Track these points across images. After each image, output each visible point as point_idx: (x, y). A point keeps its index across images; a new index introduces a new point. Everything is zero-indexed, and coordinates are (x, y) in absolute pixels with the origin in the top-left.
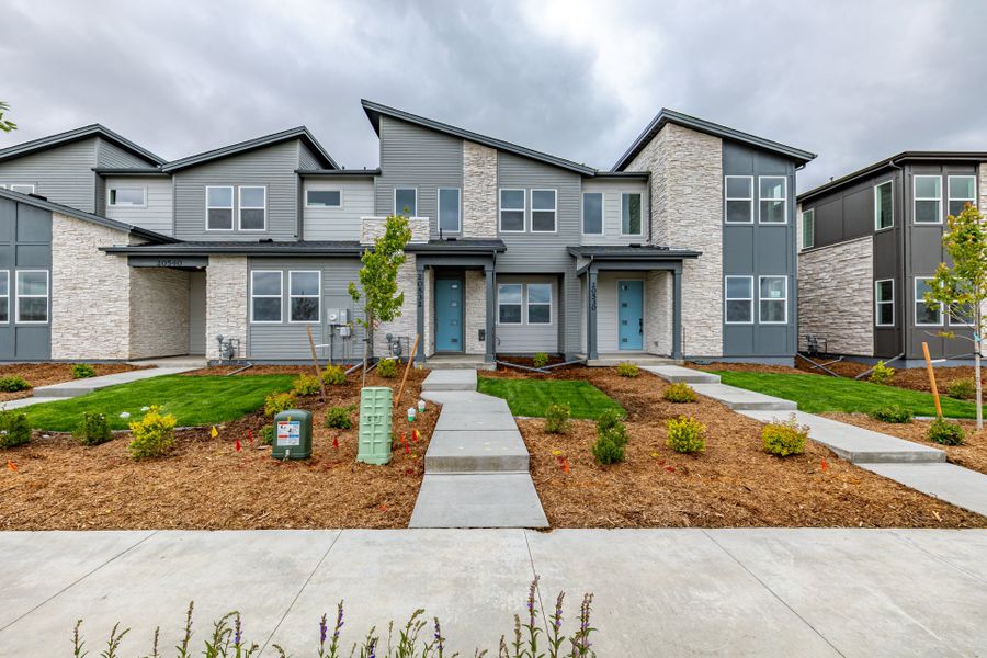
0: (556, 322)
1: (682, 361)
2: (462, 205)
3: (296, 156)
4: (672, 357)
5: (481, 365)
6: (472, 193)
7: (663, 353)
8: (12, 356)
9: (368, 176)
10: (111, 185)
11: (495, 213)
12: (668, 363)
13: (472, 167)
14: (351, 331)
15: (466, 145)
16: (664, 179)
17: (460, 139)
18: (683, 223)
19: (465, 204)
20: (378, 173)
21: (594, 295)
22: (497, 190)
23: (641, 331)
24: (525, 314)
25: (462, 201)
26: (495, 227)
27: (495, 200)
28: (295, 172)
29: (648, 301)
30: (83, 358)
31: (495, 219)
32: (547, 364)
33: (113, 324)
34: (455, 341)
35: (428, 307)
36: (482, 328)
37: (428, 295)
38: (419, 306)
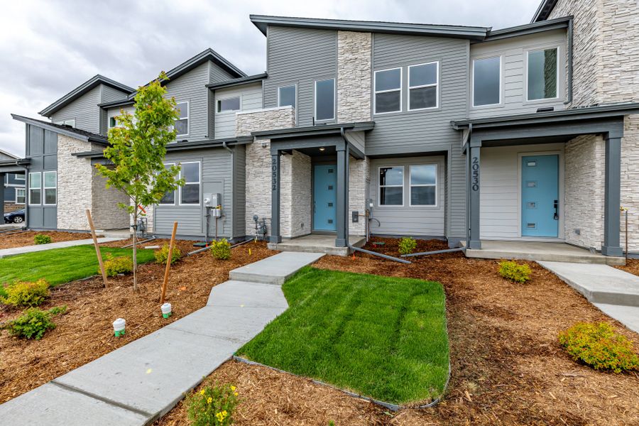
0: (443, 203)
1: (622, 260)
2: (337, 94)
3: (207, 75)
4: (603, 251)
5: (332, 249)
6: (346, 80)
7: (588, 245)
8: (41, 226)
9: (258, 81)
10: (112, 114)
11: (369, 96)
12: (594, 261)
13: (346, 55)
14: (221, 212)
15: (341, 35)
16: (592, 15)
17: (336, 30)
18: (624, 67)
19: (339, 92)
20: (265, 76)
21: (476, 173)
22: (371, 73)
23: (556, 215)
24: (407, 196)
25: (337, 90)
26: (369, 110)
27: (369, 83)
28: (206, 86)
29: (567, 178)
30: (71, 228)
31: (369, 102)
32: (415, 251)
33: (84, 206)
34: (330, 222)
35: (290, 190)
36: (355, 210)
37: (291, 179)
38: (274, 189)
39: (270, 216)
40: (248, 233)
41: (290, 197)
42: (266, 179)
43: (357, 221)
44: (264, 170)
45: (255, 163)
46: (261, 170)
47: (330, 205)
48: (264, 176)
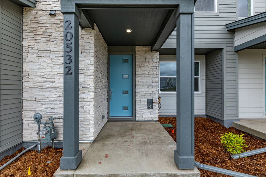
35: (93, 77)
36: (150, 98)
37: (93, 62)
38: (67, 74)
39: (60, 113)
40: (26, 138)
41: (92, 87)
42: (55, 61)
43: (152, 108)
44: (53, 48)
45: (38, 38)
46: (47, 47)
47: (126, 92)
48: (52, 56)
